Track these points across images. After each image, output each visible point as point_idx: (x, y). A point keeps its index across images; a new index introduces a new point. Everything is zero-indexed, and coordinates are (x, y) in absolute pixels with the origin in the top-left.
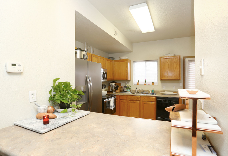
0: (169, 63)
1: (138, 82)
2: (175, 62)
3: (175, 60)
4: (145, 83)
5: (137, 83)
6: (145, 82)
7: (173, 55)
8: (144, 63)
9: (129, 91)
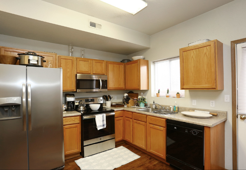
0: (194, 57)
1: (159, 92)
2: (206, 53)
3: (205, 51)
4: (168, 95)
5: (157, 94)
6: (168, 93)
7: (205, 41)
8: (167, 62)
9: (142, 105)
